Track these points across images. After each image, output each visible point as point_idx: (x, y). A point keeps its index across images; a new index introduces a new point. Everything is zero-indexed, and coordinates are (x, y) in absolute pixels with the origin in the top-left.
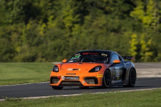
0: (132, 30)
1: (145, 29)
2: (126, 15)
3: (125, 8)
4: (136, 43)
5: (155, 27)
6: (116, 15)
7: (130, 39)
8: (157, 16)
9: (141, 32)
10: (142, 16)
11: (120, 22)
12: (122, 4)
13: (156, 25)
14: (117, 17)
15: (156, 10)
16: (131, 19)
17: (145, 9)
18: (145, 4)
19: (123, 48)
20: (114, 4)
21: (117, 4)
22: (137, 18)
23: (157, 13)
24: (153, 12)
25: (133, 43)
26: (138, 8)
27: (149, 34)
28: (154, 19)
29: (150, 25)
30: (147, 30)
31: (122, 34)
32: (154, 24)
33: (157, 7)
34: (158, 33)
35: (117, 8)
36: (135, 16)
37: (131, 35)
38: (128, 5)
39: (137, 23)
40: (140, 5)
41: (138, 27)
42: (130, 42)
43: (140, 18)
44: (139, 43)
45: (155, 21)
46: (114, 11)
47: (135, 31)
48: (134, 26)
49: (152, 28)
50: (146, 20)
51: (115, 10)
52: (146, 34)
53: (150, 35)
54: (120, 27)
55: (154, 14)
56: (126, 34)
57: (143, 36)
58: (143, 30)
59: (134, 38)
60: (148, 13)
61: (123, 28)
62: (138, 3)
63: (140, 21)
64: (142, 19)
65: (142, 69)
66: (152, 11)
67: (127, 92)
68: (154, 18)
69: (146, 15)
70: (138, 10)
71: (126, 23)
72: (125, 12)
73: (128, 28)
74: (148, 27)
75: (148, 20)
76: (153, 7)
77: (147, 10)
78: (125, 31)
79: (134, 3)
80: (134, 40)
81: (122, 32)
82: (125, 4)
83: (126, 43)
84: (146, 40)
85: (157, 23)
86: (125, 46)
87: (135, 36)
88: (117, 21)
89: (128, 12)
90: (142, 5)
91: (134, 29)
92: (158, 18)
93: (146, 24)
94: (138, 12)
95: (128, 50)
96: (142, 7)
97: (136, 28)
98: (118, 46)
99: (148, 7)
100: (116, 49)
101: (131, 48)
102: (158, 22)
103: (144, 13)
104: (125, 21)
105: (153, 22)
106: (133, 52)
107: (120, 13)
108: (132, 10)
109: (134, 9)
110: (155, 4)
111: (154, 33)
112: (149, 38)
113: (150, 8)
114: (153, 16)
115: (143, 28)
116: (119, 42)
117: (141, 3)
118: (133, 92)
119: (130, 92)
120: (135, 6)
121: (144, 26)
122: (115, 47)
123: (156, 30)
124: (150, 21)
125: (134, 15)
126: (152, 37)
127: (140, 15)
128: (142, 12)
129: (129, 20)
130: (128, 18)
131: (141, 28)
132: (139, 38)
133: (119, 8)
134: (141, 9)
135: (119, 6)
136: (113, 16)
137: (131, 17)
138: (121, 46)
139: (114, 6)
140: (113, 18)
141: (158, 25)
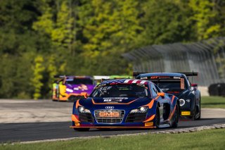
0: (35, 50)
1: (55, 48)
2: (26, 28)
3: (25, 17)
4: (42, 69)
5: (70, 46)
6: (12, 26)
7: (33, 63)
8: (72, 29)
9: (50, 53)
10: (51, 28)
11: (16, 38)
13: (71, 43)
14: (12, 31)
15: (71, 20)
16: (33, 33)
17: (55, 18)
18: (54, 10)
19: (22, 77)
20: (8, 10)
21: (12, 11)
22: (42, 31)
23: (73, 24)
24: (67, 23)
25: (38, 69)
26: (44, 16)
27: (60, 55)
28: (68, 34)
29: (63, 42)
30: (59, 49)
31: (21, 56)
32: (69, 41)
33: (73, 14)
34: (74, 53)
35: (12, 17)
36: (40, 29)
37: (34, 57)
38: (28, 12)
39: (42, 40)
40: (47, 12)
41: (44, 45)
42: (33, 67)
43: (48, 31)
44: (46, 69)
45: (71, 36)
46: (7, 22)
47: (40, 51)
48: (38, 43)
49: (66, 47)
50: (57, 34)
51: (10, 20)
52: (56, 55)
53: (62, 57)
54: (17, 45)
55: (69, 26)
56: (26, 56)
57: (51, 58)
58: (52, 50)
59: (39, 62)
60: (59, 24)
61: (21, 47)
62: (44, 8)
63: (48, 36)
64: (51, 34)
66: (65, 21)
68: (69, 31)
69: (56, 27)
70: (44, 20)
71: (26, 39)
72: (24, 23)
73: (29, 48)
74: (60, 46)
75: (59, 35)
76: (66, 15)
77: (58, 20)
78: (25, 51)
79: (39, 9)
80: (38, 65)
81: (21, 53)
82: (25, 11)
83: (26, 70)
84: (57, 64)
85: (72, 39)
86: (24, 74)
87: (40, 58)
88: (12, 37)
89: (29, 23)
90: (50, 12)
91: (38, 49)
92: (74, 32)
93: (56, 41)
94: (44, 22)
95: (29, 80)
96: (51, 15)
97: (41, 47)
98: (15, 74)
99: (59, 14)
100: (10, 79)
101: (34, 77)
102: (75, 37)
103: (54, 25)
104: (25, 36)
105: (67, 38)
106: (37, 84)
107: (17, 25)
108: (36, 20)
109: (39, 18)
110: (70, 11)
111: (68, 55)
112: (61, 63)
113: (62, 16)
114: (66, 29)
115: (52, 46)
116: (16, 69)
117: (49, 9)
120: (40, 14)
121: (54, 43)
122: (10, 76)
123: (72, 50)
124: (62, 36)
125: (38, 27)
126: (65, 61)
127: (47, 27)
128: (50, 22)
129: (31, 35)
130: (29, 32)
131: (49, 47)
132: (46, 61)
133: (15, 17)
134: (48, 18)
135: (14, 13)
136: (7, 29)
137: (33, 30)
138: (19, 75)
139: (9, 14)
140: (7, 32)
141: (75, 42)
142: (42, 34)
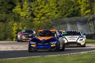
0: (14, 21)
1: (22, 20)
2: (10, 11)
3: (9, 7)
4: (17, 28)
5: (28, 19)
6: (4, 11)
7: (13, 26)
8: (29, 12)
9: (20, 22)
10: (20, 11)
11: (6, 16)
12: (7, 5)
13: (29, 17)
14: (4, 13)
15: (28, 8)
16: (13, 13)
17: (22, 7)
18: (21, 4)
19: (8, 32)
20: (2, 4)
21: (4, 4)
22: (16, 13)
23: (29, 10)
24: (27, 9)
25: (15, 28)
27: (24, 23)
28: (27, 14)
29: (25, 17)
30: (23, 20)
31: (8, 23)
32: (28, 17)
33: (29, 6)
35: (4, 7)
36: (16, 12)
37: (13, 24)
38: (11, 5)
39: (16, 16)
40: (18, 5)
41: (17, 19)
42: (13, 28)
43: (19, 13)
45: (28, 15)
46: (2, 9)
47: (16, 21)
48: (15, 18)
49: (26, 19)
50: (22, 14)
52: (22, 23)
53: (25, 23)
54: (6, 19)
55: (28, 10)
56: (10, 23)
58: (21, 21)
60: (23, 10)
61: (8, 19)
62: (17, 3)
63: (19, 15)
64: (20, 14)
65: (20, 45)
66: (26, 8)
67: (11, 60)
68: (28, 13)
69: (22, 11)
70: (17, 8)
71: (10, 16)
73: (11, 19)
74: (24, 19)
75: (24, 14)
76: (27, 6)
77: (23, 8)
78: (9, 21)
79: (15, 3)
80: (15, 27)
81: (8, 22)
82: (9, 4)
83: (10, 29)
84: (23, 27)
85: (29, 16)
86: (9, 30)
87: (15, 24)
88: (4, 15)
89: (11, 10)
90: (20, 5)
91: (15, 20)
92: (30, 13)
93: (22, 17)
94: (17, 9)
95: (11, 33)
96: (20, 6)
97: (16, 19)
98: (5, 31)
99: (24, 6)
100: (3, 33)
101: (13, 32)
103: (21, 10)
104: (9, 15)
105: (27, 15)
107: (6, 10)
109: (15, 7)
110: (28, 4)
111: (27, 22)
112: (25, 26)
114: (27, 12)
115: (21, 19)
116: (6, 28)
117: (19, 3)
118: (15, 59)
119: (13, 59)
121: (21, 18)
122: (3, 31)
123: (29, 21)
125: (15, 11)
126: (26, 25)
127: (18, 11)
128: (20, 9)
129: (12, 14)
130: (11, 13)
131: (19, 20)
132: (18, 25)
133: (5, 7)
134: (19, 7)
135: (5, 5)
136: (2, 12)
137: (13, 12)
138: (7, 31)
140: (2, 13)
141: (30, 17)
142: (16, 14)
